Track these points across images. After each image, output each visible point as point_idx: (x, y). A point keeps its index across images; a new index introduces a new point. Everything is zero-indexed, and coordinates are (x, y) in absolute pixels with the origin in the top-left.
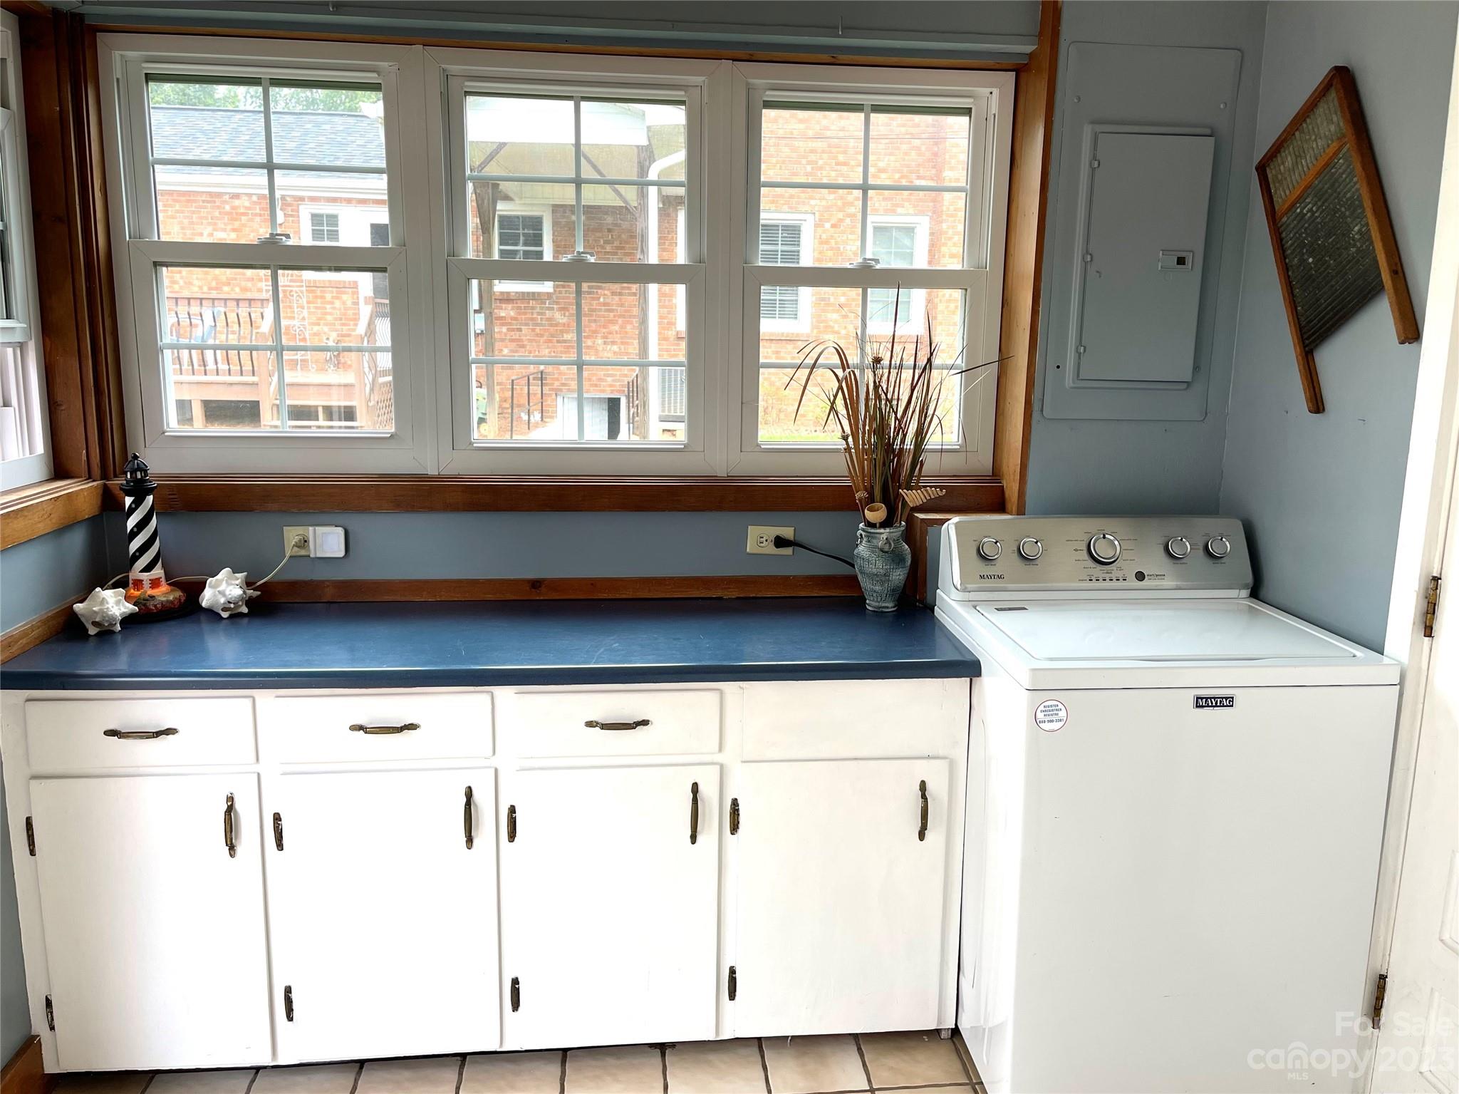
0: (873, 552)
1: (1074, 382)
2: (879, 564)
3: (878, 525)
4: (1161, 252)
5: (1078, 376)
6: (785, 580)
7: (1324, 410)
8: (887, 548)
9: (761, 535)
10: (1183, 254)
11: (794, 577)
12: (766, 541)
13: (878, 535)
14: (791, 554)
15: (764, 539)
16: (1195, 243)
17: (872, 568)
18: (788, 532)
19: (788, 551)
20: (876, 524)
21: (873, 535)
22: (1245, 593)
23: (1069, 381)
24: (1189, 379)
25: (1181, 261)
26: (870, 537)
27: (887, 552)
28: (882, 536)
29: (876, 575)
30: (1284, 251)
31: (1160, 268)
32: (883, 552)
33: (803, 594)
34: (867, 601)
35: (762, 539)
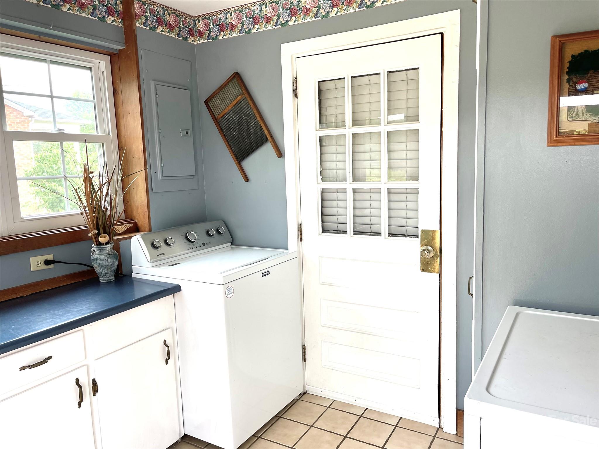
0: (105, 256)
1: (161, 178)
2: (109, 260)
3: (105, 244)
4: (181, 130)
5: (163, 175)
6: (53, 280)
7: (249, 181)
8: (110, 253)
9: (38, 261)
10: (187, 131)
11: (58, 277)
12: (40, 263)
13: (105, 248)
14: (53, 267)
15: (39, 262)
16: (190, 127)
17: (106, 263)
18: (50, 257)
19: (52, 266)
20: (104, 243)
21: (103, 249)
22: (230, 244)
23: (160, 177)
24: (195, 175)
25: (187, 133)
26: (101, 250)
27: (111, 255)
28: (108, 248)
29: (108, 265)
30: (222, 131)
31: (181, 135)
32: (110, 255)
33: (63, 285)
34: (100, 279)
35: (38, 263)
